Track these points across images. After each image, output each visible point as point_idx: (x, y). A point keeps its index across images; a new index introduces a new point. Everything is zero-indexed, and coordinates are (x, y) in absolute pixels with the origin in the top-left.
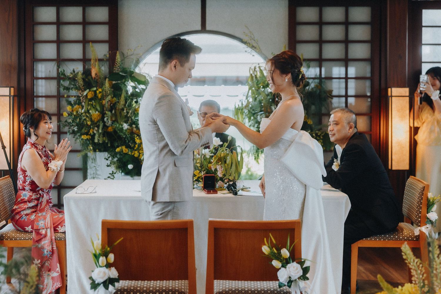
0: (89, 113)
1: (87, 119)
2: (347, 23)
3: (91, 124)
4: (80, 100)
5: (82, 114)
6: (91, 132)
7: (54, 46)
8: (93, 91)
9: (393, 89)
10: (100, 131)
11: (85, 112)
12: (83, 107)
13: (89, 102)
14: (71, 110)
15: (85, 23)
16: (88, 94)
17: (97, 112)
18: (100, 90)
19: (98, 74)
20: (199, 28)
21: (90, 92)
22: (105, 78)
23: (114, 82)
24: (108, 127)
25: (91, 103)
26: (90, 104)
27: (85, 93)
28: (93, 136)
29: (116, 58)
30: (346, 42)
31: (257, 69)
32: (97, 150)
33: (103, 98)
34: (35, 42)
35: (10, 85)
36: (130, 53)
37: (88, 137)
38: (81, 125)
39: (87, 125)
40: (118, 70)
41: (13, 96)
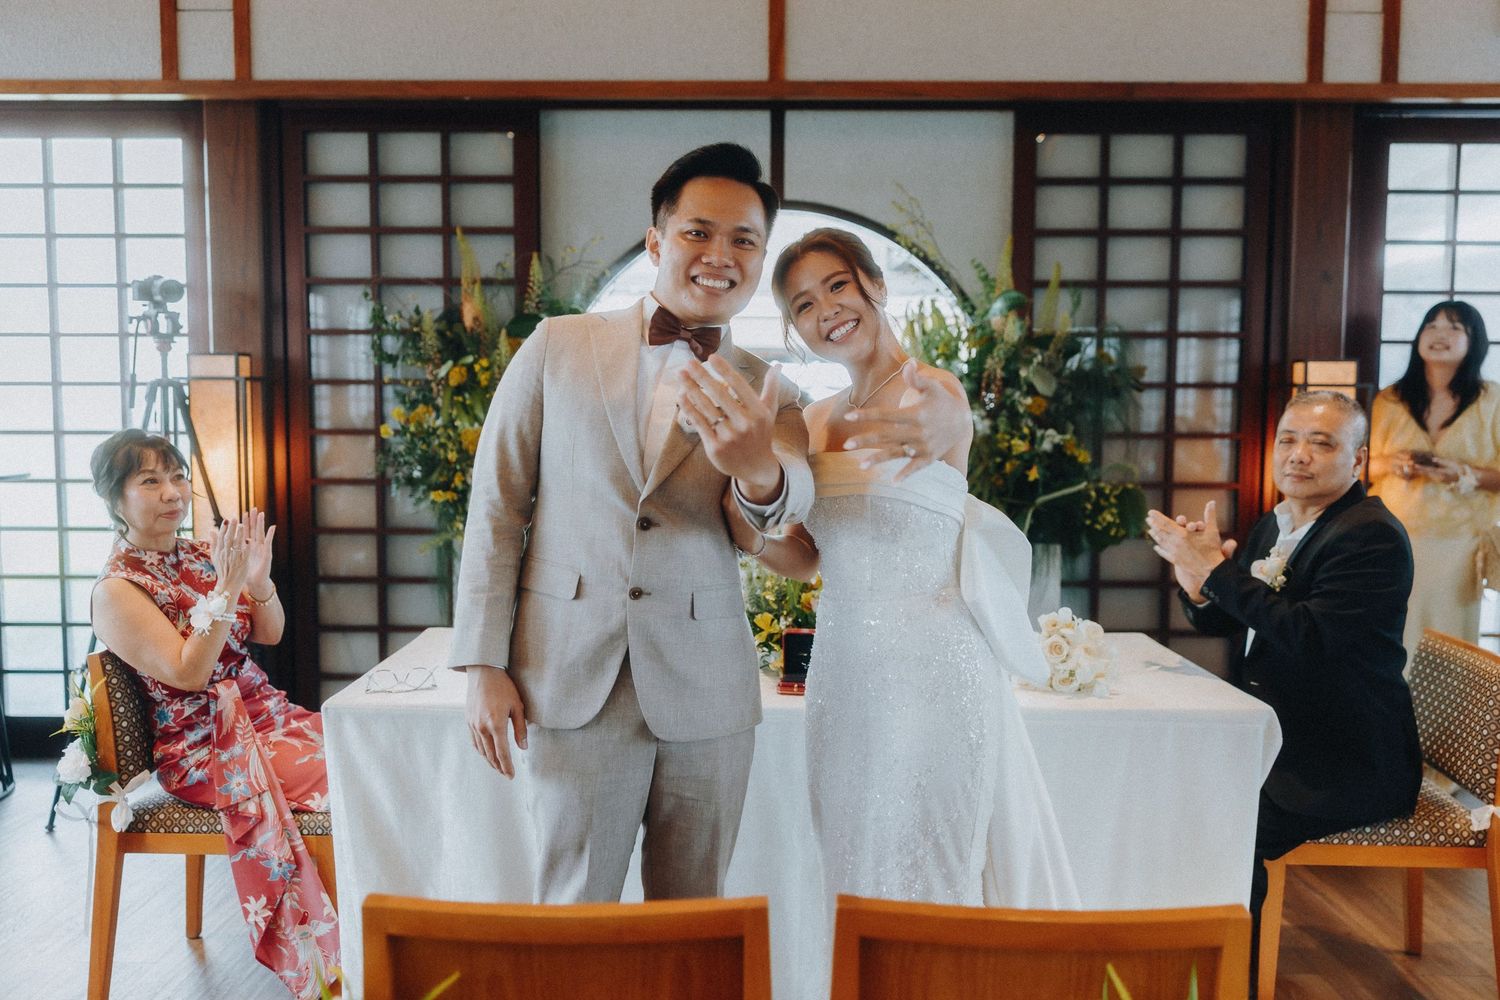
0: (455, 428)
1: (450, 445)
2: (1177, 182)
3: (458, 461)
4: (431, 390)
5: (435, 430)
6: (457, 481)
7: (363, 243)
8: (463, 365)
9: (1313, 366)
11: (445, 427)
12: (438, 410)
13: (455, 398)
14: (403, 419)
15: (449, 180)
16: (451, 373)
17: (476, 425)
18: (484, 363)
19: (481, 319)
21: (457, 369)
22: (500, 330)
25: (460, 399)
26: (458, 402)
27: (442, 372)
29: (531, 273)
30: (1175, 233)
34: (311, 231)
35: (241, 349)
36: (568, 261)
37: (450, 496)
38: (431, 463)
39: (447, 461)
40: (537, 308)
41: (247, 379)
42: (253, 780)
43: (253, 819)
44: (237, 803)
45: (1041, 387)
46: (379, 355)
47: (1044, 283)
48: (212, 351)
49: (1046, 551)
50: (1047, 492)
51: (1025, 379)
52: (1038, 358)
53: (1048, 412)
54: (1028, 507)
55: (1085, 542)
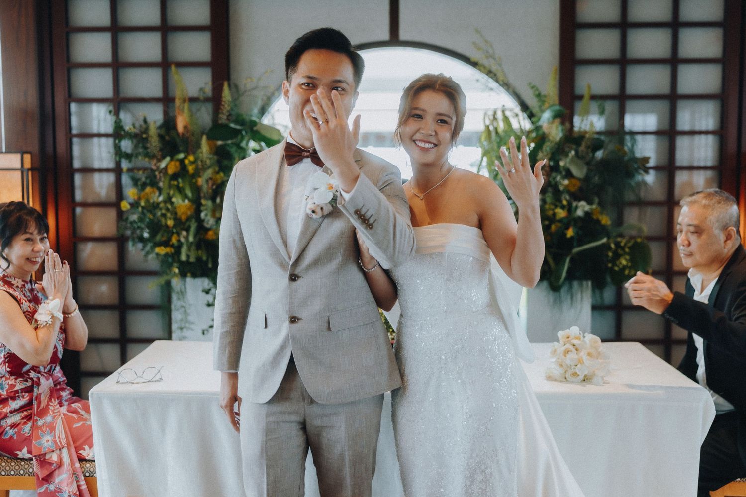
0: (172, 203)
1: (169, 215)
2: (676, 25)
3: (174, 226)
4: (155, 177)
5: (158, 204)
6: (174, 240)
7: (107, 74)
8: (178, 160)
10: (191, 239)
11: (165, 202)
12: (160, 190)
13: (172, 182)
14: (136, 197)
15: (166, 29)
16: (169, 165)
17: (187, 201)
18: (192, 158)
19: (189, 127)
20: (385, 36)
21: (173, 163)
22: (203, 133)
23: (220, 143)
24: (207, 230)
25: (175, 183)
26: (174, 185)
27: (163, 165)
28: (178, 249)
29: (223, 95)
30: (674, 61)
31: (499, 115)
32: (188, 275)
33: (197, 174)
34: (71, 66)
35: (24, 149)
36: (248, 87)
37: (168, 250)
38: (155, 227)
39: (167, 226)
40: (228, 119)
41: (29, 170)
42: (57, 439)
43: (55, 465)
44: (45, 454)
45: (575, 172)
46: (119, 153)
47: (581, 98)
48: (4, 150)
49: (581, 285)
50: (580, 245)
51: (564, 167)
52: (573, 152)
53: (581, 189)
54: (567, 256)
55: (609, 279)
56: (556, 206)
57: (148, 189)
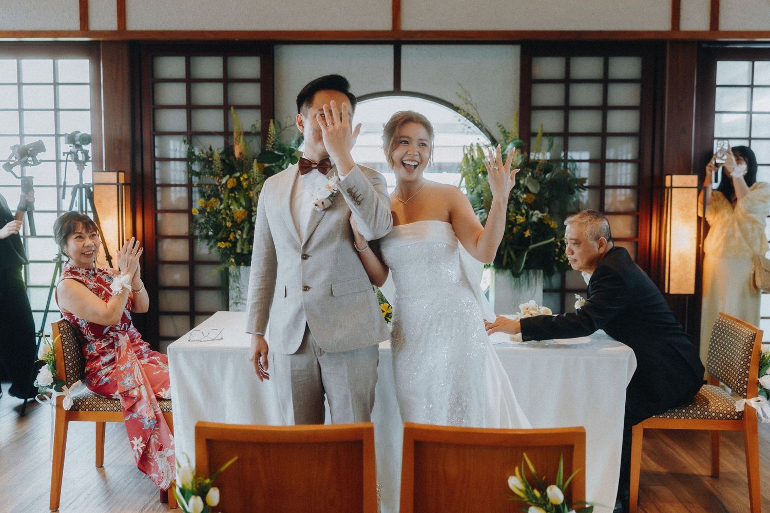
0: (230, 210)
1: (228, 218)
2: (605, 81)
3: (232, 227)
4: (218, 190)
5: (220, 210)
6: (231, 237)
7: (183, 114)
8: (235, 177)
9: (674, 177)
10: (245, 236)
11: (225, 209)
12: (221, 200)
13: (230, 194)
14: (203, 205)
15: (227, 81)
16: (229, 182)
17: (241, 208)
18: (245, 176)
19: (243, 153)
20: (390, 87)
21: (231, 180)
22: (254, 159)
23: (267, 165)
25: (233, 195)
27: (224, 181)
28: (234, 244)
29: (270, 130)
30: (604, 108)
31: (475, 148)
32: (242, 264)
33: (249, 188)
34: (156, 107)
35: (119, 169)
36: (289, 123)
37: (228, 244)
38: (218, 228)
39: (226, 226)
40: (273, 148)
41: (123, 184)
42: (136, 379)
43: (136, 398)
44: (128, 390)
45: (531, 188)
46: (190, 172)
47: (535, 135)
48: (104, 170)
49: (535, 274)
50: (534, 243)
51: (523, 184)
52: (530, 174)
53: (535, 201)
54: (524, 251)
55: (556, 269)
56: (517, 214)
57: (213, 200)
